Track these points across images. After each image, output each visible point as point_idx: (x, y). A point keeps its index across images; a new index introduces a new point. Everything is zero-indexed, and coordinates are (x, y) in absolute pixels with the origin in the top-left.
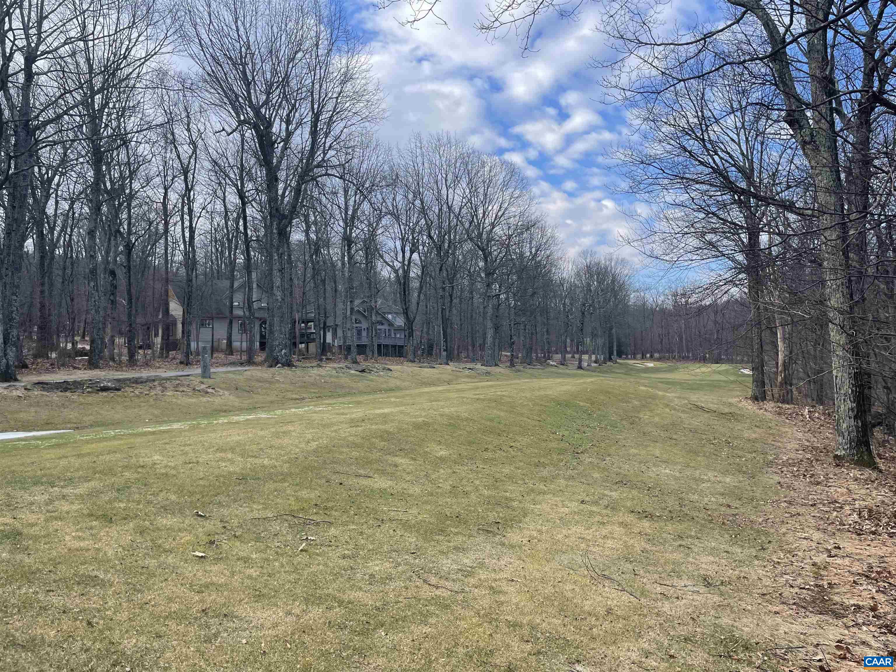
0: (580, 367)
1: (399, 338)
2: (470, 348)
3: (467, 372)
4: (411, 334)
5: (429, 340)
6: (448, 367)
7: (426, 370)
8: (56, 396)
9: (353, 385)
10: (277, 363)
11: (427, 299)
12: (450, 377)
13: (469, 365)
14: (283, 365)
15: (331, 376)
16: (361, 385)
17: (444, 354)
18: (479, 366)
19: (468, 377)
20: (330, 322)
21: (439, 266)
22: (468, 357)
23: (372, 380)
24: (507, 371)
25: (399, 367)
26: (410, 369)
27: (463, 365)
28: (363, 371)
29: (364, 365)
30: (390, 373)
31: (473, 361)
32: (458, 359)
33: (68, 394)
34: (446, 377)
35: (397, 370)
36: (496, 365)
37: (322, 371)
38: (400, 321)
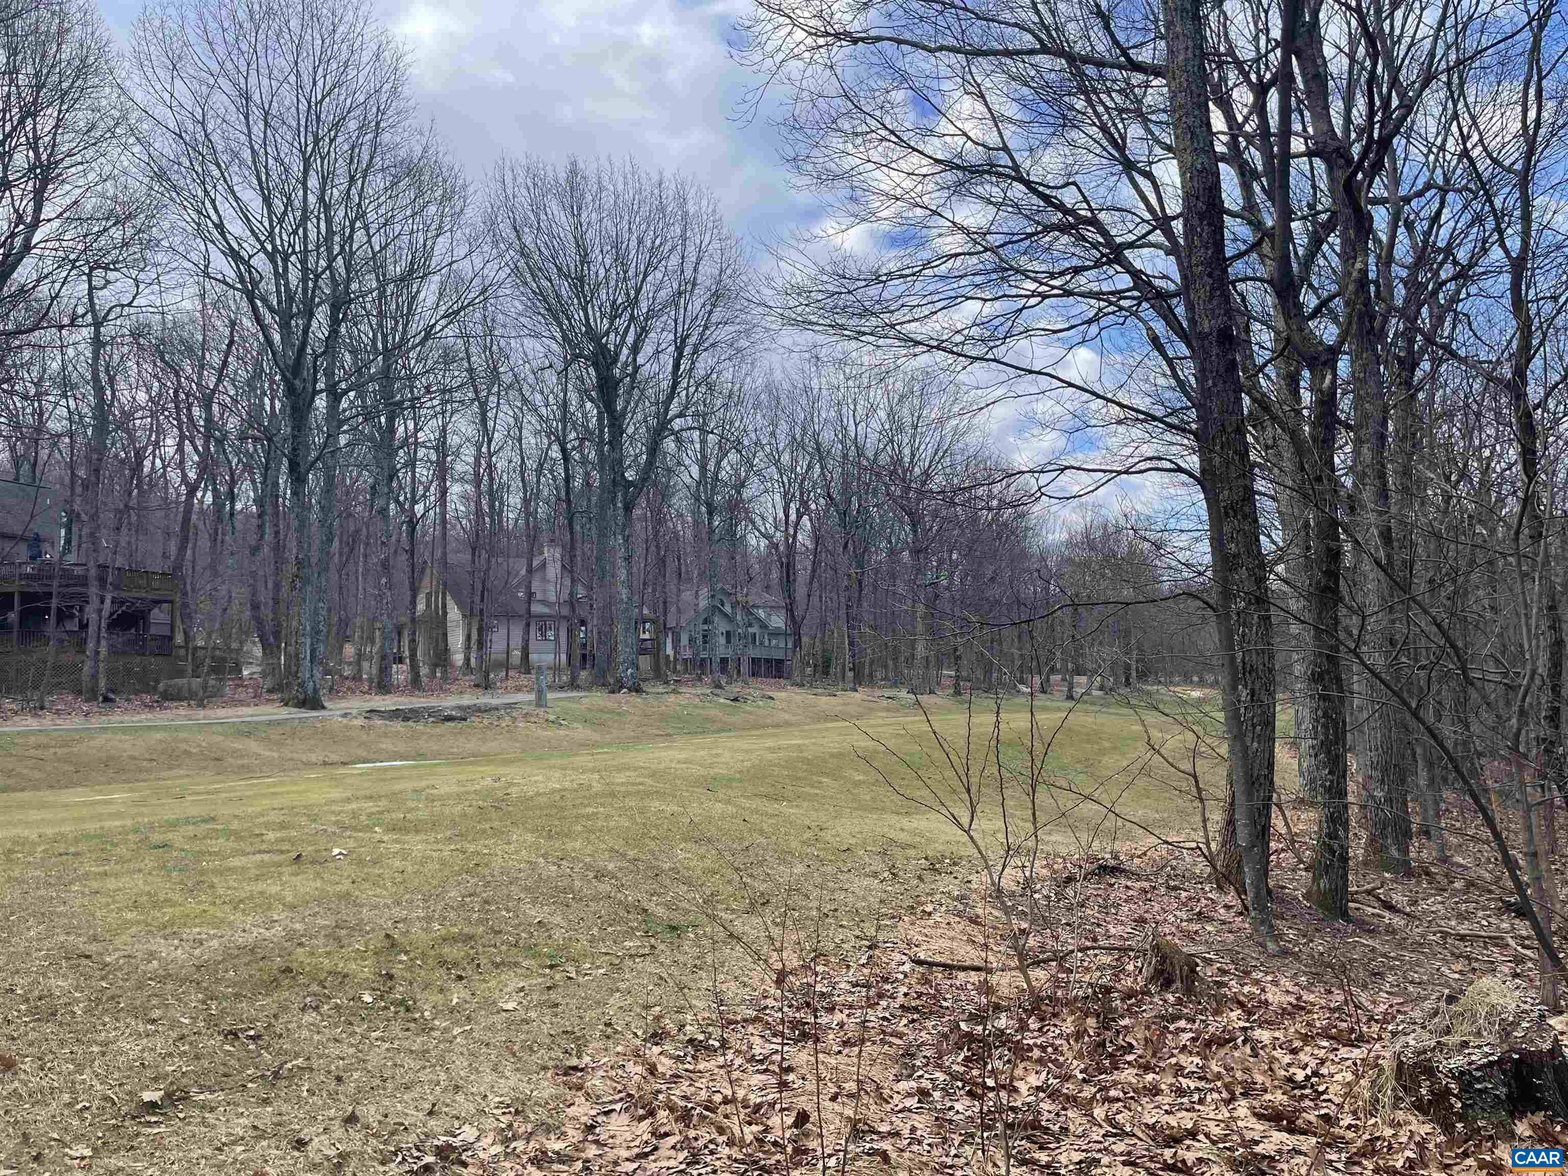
0: (1070, 697)
1: (777, 649)
2: (890, 663)
3: (885, 703)
4: (798, 643)
5: (824, 651)
6: (857, 695)
7: (824, 698)
8: (398, 726)
9: (726, 718)
10: (622, 687)
11: (823, 588)
12: (861, 710)
13: (888, 693)
14: (630, 690)
15: (696, 707)
16: (738, 719)
17: (850, 674)
18: (903, 693)
19: (888, 710)
20: (671, 623)
21: (842, 541)
22: (886, 678)
23: (750, 713)
24: (948, 702)
25: (783, 695)
26: (798, 698)
27: (878, 693)
28: (736, 700)
29: (735, 689)
30: (772, 703)
31: (895, 685)
32: (871, 682)
33: (410, 723)
34: (852, 709)
35: (781, 700)
36: (931, 692)
37: (682, 700)
38: (778, 621)
